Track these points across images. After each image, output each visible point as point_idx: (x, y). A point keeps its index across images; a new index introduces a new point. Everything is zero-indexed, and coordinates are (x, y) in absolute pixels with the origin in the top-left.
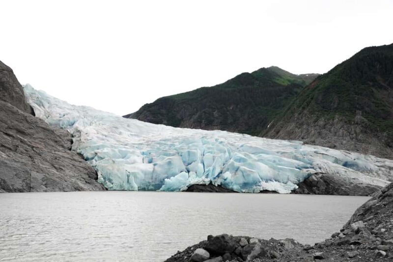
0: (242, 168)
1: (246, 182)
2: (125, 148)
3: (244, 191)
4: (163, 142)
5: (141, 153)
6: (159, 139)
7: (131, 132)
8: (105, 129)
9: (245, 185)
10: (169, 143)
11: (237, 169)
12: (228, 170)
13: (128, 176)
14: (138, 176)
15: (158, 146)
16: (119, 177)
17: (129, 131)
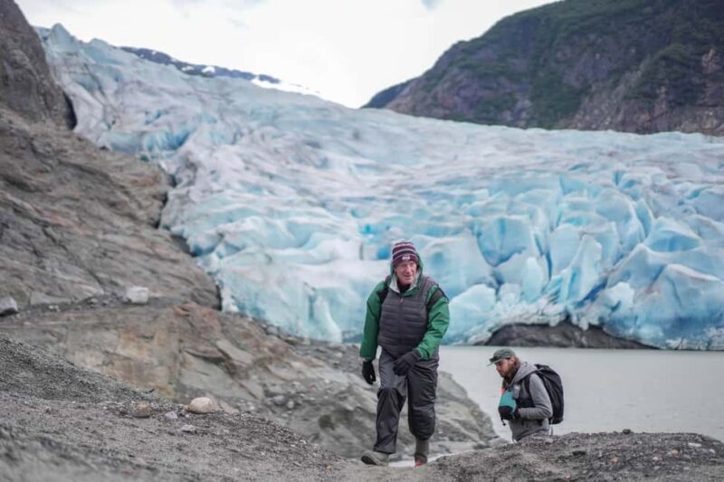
0: (674, 268)
1: (683, 314)
2: (310, 214)
3: (673, 343)
4: (443, 189)
5: (360, 227)
6: (433, 180)
7: (363, 156)
8: (276, 151)
9: (681, 325)
10: (457, 192)
11: (657, 273)
12: (626, 276)
13: (312, 300)
14: (341, 299)
15: (423, 202)
16: (284, 304)
17: (355, 153)
